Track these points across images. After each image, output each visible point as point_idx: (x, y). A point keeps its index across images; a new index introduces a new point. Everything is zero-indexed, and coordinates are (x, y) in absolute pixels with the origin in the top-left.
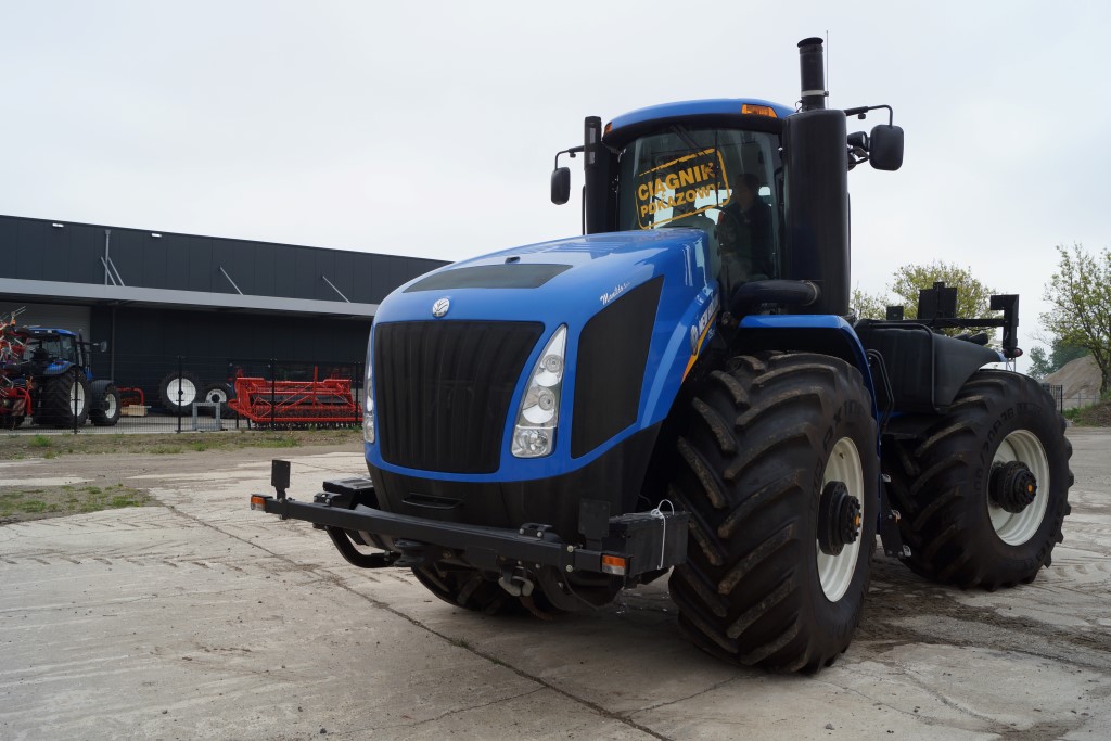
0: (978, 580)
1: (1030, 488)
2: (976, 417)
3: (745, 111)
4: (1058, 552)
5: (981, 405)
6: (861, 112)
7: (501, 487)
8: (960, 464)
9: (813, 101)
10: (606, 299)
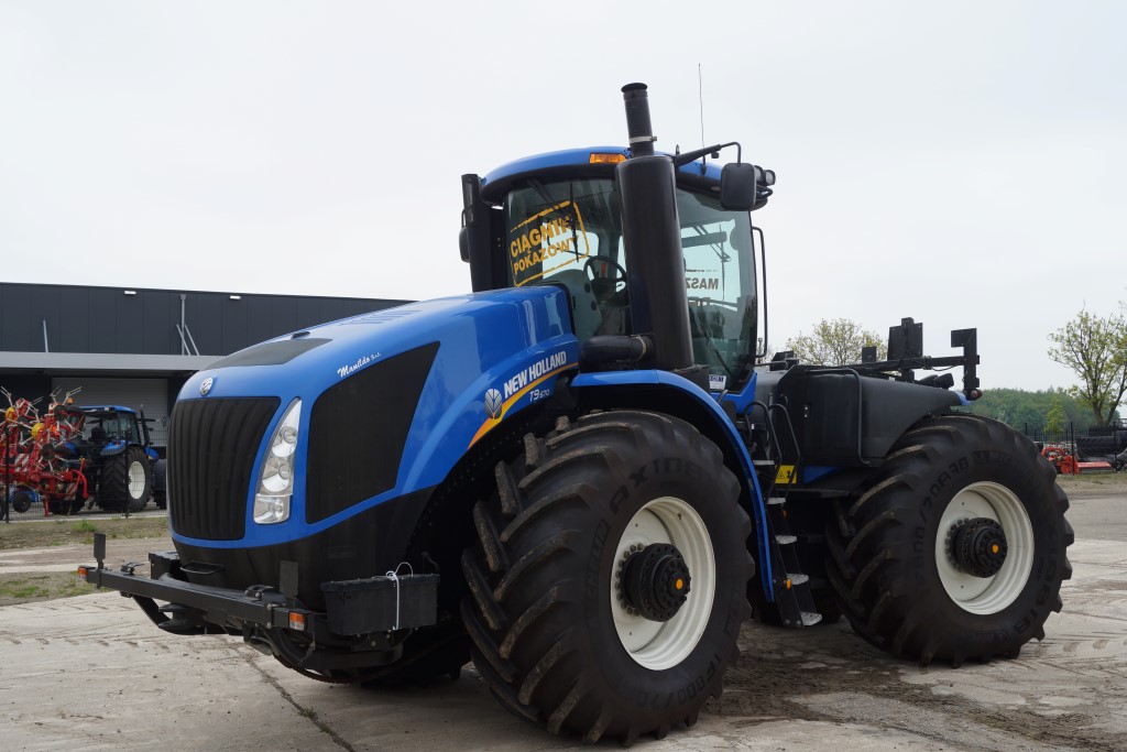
0: (931, 655)
1: (995, 549)
2: (916, 469)
3: (594, 160)
4: (1053, 624)
5: (921, 455)
6: (714, 151)
7: (249, 553)
8: (892, 523)
9: (642, 148)
10: (344, 371)
